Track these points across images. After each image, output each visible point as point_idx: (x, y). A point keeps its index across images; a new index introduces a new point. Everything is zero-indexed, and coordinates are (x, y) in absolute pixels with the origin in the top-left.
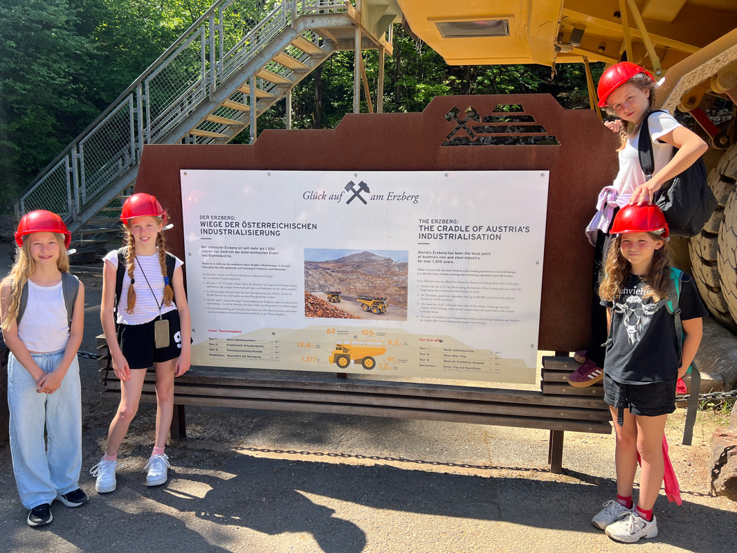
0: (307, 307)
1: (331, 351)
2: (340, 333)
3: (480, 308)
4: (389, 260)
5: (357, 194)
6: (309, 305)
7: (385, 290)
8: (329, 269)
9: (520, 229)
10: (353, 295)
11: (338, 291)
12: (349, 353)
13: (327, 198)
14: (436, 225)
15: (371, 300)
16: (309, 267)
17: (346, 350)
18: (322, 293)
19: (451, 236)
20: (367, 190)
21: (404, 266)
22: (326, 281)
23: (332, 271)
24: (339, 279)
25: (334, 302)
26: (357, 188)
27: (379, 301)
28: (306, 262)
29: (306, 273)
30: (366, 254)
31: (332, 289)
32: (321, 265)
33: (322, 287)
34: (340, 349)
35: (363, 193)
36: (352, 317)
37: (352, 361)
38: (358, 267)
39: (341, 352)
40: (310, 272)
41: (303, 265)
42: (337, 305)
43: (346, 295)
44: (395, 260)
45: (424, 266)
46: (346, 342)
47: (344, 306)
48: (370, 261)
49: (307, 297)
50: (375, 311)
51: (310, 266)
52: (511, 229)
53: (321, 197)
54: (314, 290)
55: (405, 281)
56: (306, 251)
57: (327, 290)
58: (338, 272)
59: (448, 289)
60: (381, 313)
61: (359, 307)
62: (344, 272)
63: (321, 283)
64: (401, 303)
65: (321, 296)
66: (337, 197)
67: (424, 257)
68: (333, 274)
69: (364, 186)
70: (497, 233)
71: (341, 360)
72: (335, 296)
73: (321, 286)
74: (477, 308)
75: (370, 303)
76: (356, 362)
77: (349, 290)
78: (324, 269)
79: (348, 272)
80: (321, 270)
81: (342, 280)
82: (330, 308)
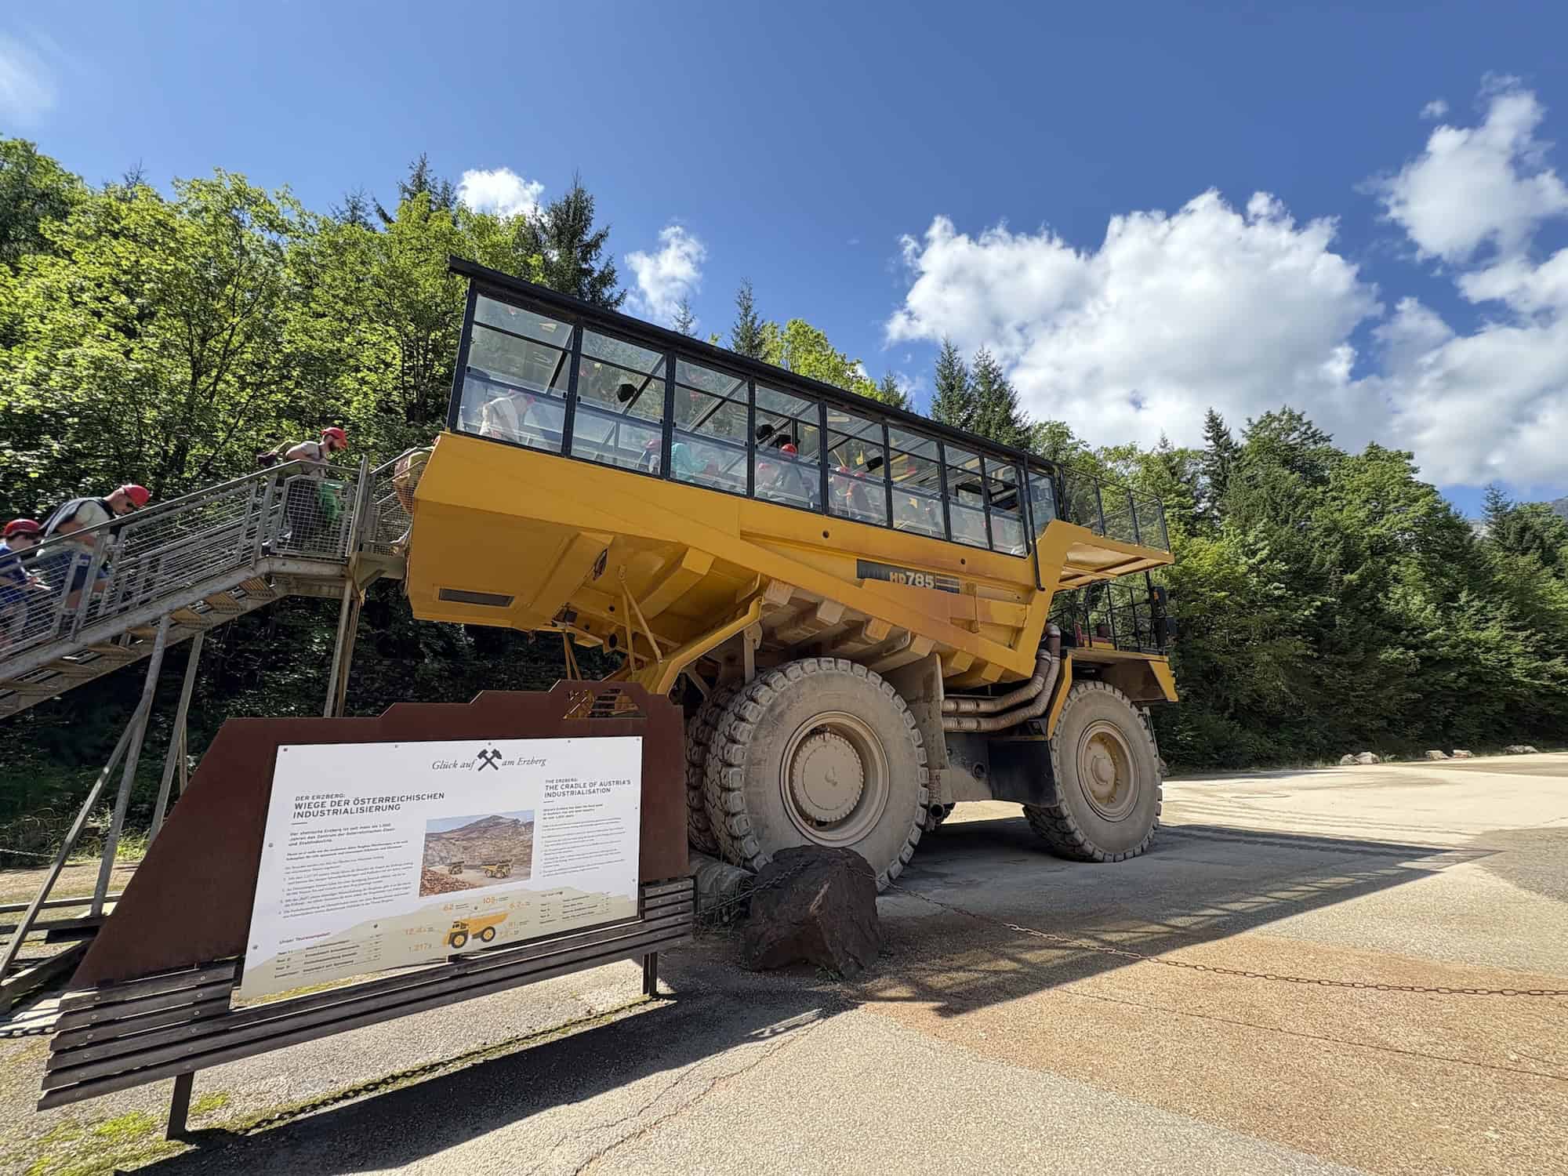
0: (423, 886)
1: (449, 929)
2: (458, 907)
4: (516, 821)
5: (489, 761)
6: (426, 883)
7: (510, 852)
8: (453, 839)
9: (624, 783)
10: (477, 863)
11: (461, 861)
12: (467, 928)
13: (458, 766)
14: (560, 784)
15: (495, 865)
16: (430, 839)
17: (464, 925)
18: (443, 866)
19: (572, 793)
20: (499, 757)
21: (531, 824)
22: (448, 852)
23: (456, 841)
24: (463, 847)
25: (456, 873)
26: (489, 755)
27: (504, 863)
28: (427, 835)
29: (426, 846)
30: (494, 818)
31: (455, 860)
32: (444, 836)
33: (443, 860)
34: (458, 926)
35: (495, 760)
36: (473, 886)
37: (470, 937)
38: (485, 832)
39: (458, 930)
40: (431, 845)
41: (423, 838)
42: (459, 877)
43: (469, 863)
44: (522, 820)
45: (549, 822)
46: (462, 916)
47: (467, 875)
48: (496, 825)
49: (424, 874)
50: (499, 875)
51: (432, 838)
52: (617, 783)
53: (452, 766)
54: (433, 864)
55: (530, 840)
56: (428, 821)
57: (449, 862)
58: (462, 840)
59: (568, 841)
60: (505, 876)
61: (482, 874)
62: (469, 840)
63: (442, 855)
64: (526, 861)
65: (441, 869)
66: (469, 765)
67: (549, 813)
68: (457, 843)
69: (496, 754)
71: (457, 939)
72: (457, 867)
73: (441, 858)
75: (494, 868)
76: (475, 937)
77: (473, 858)
78: (448, 839)
79: (473, 839)
80: (443, 841)
81: (465, 848)
82: (450, 881)
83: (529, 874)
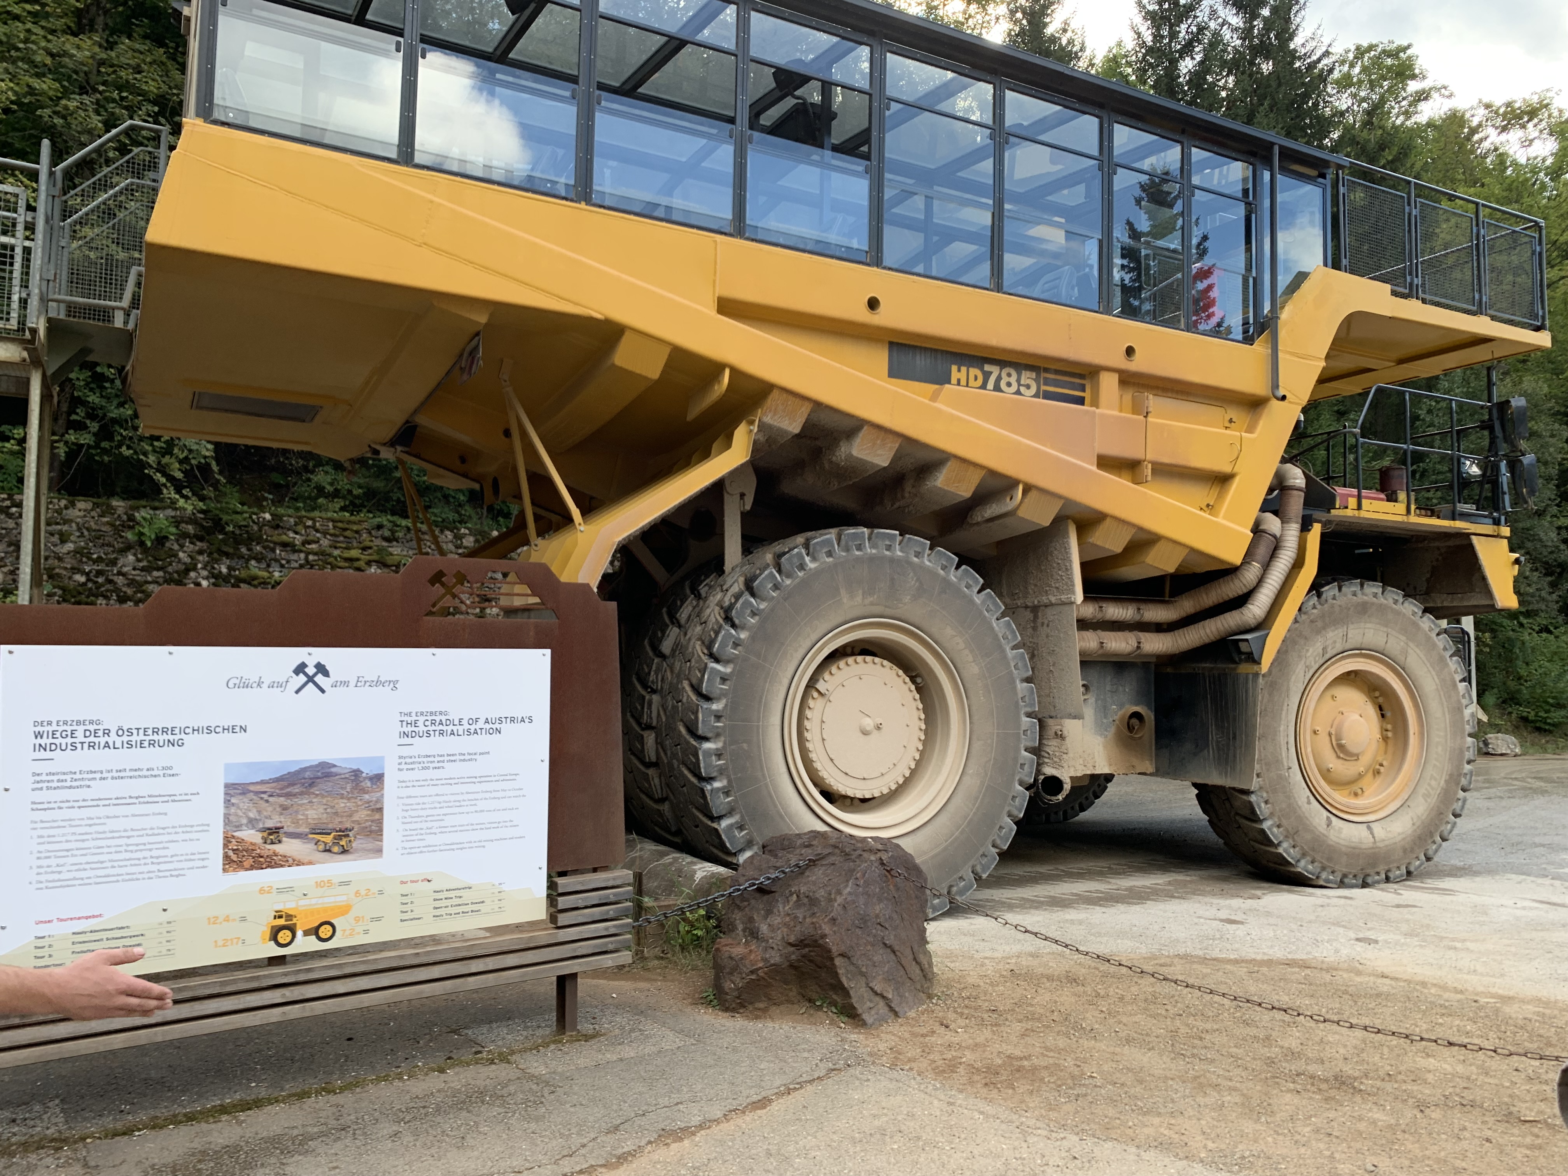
0: (226, 857)
1: (267, 921)
2: (280, 891)
3: (479, 827)
4: (357, 773)
5: (311, 679)
6: (231, 853)
7: (350, 816)
8: (264, 792)
9: (523, 720)
10: (304, 829)
11: (279, 825)
12: (295, 920)
13: (265, 686)
14: (422, 719)
15: (329, 834)
16: (231, 792)
17: (289, 917)
18: (252, 832)
19: (441, 733)
20: (326, 674)
21: (378, 779)
22: (259, 812)
23: (270, 796)
24: (281, 806)
25: (272, 843)
26: (311, 670)
27: (343, 833)
28: (227, 786)
29: (227, 802)
30: (323, 765)
31: (270, 824)
32: (252, 788)
33: (252, 823)
34: (280, 917)
35: (319, 679)
36: (299, 863)
37: (299, 933)
38: (311, 785)
39: (282, 922)
40: (233, 800)
41: (222, 790)
42: (277, 848)
43: (291, 830)
44: (366, 771)
45: (407, 775)
46: (287, 904)
47: (288, 847)
48: (328, 775)
49: (227, 841)
50: (336, 849)
51: (233, 790)
52: (513, 720)
53: (255, 685)
54: (238, 827)
55: (380, 800)
56: (228, 767)
57: (261, 826)
58: (279, 796)
59: (438, 805)
60: (344, 851)
61: (311, 846)
62: (288, 795)
63: (251, 815)
64: (375, 831)
65: (252, 836)
66: (282, 685)
67: (406, 763)
68: (271, 799)
69: (321, 669)
70: (497, 726)
71: (281, 934)
72: (274, 834)
73: (250, 820)
74: (475, 827)
75: (329, 839)
76: (306, 933)
77: (296, 822)
78: (257, 793)
79: (295, 795)
80: (251, 795)
81: (285, 808)
82: (265, 853)
83: (379, 851)
